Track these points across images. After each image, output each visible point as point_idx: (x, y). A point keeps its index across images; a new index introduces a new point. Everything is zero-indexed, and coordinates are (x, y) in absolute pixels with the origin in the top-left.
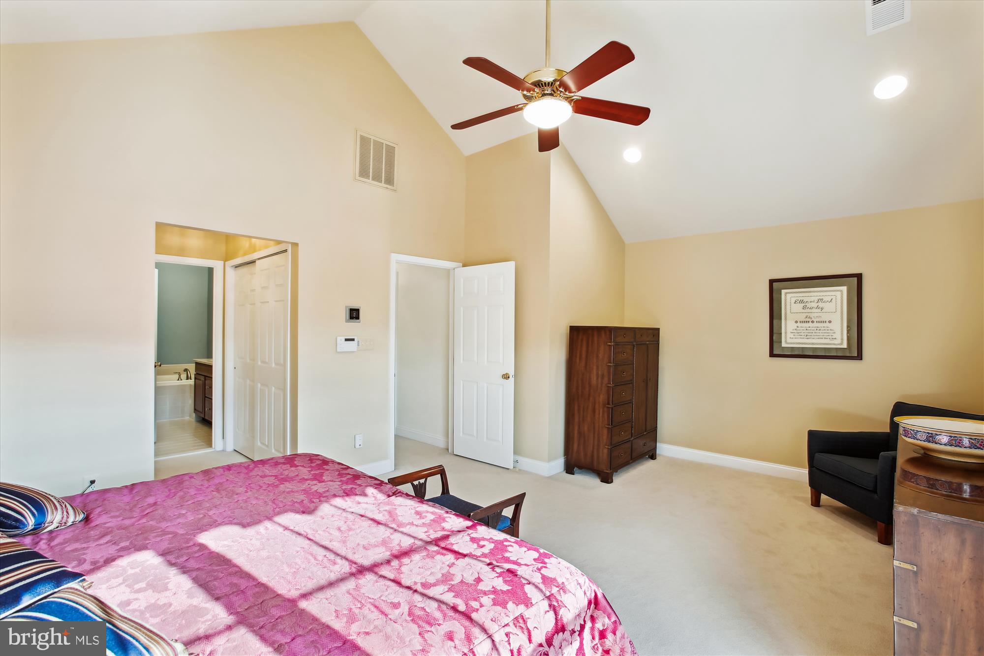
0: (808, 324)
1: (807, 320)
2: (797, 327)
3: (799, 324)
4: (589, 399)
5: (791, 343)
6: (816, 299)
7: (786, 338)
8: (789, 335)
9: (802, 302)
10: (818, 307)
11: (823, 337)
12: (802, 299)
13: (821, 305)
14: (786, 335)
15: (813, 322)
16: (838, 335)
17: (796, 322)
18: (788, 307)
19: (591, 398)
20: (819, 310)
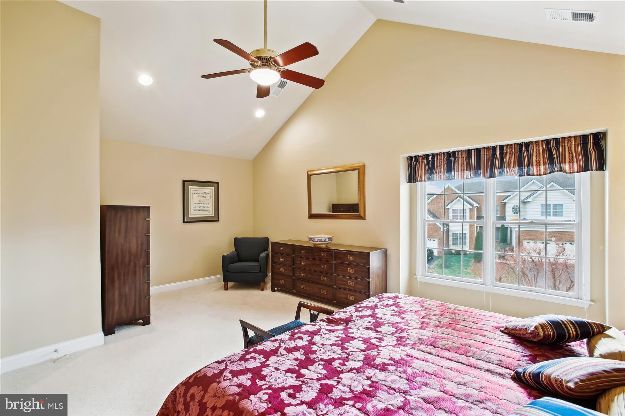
0: (200, 205)
1: (200, 203)
2: (196, 206)
3: (196, 205)
4: (129, 264)
5: (193, 215)
6: (203, 192)
7: (191, 212)
8: (192, 210)
9: (197, 193)
10: (204, 197)
11: (206, 211)
12: (198, 192)
13: (205, 195)
14: (191, 210)
15: (202, 204)
16: (211, 210)
17: (195, 204)
18: (192, 196)
19: (132, 264)
20: (204, 198)
